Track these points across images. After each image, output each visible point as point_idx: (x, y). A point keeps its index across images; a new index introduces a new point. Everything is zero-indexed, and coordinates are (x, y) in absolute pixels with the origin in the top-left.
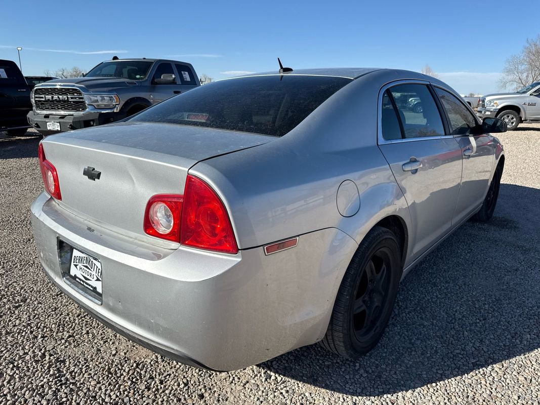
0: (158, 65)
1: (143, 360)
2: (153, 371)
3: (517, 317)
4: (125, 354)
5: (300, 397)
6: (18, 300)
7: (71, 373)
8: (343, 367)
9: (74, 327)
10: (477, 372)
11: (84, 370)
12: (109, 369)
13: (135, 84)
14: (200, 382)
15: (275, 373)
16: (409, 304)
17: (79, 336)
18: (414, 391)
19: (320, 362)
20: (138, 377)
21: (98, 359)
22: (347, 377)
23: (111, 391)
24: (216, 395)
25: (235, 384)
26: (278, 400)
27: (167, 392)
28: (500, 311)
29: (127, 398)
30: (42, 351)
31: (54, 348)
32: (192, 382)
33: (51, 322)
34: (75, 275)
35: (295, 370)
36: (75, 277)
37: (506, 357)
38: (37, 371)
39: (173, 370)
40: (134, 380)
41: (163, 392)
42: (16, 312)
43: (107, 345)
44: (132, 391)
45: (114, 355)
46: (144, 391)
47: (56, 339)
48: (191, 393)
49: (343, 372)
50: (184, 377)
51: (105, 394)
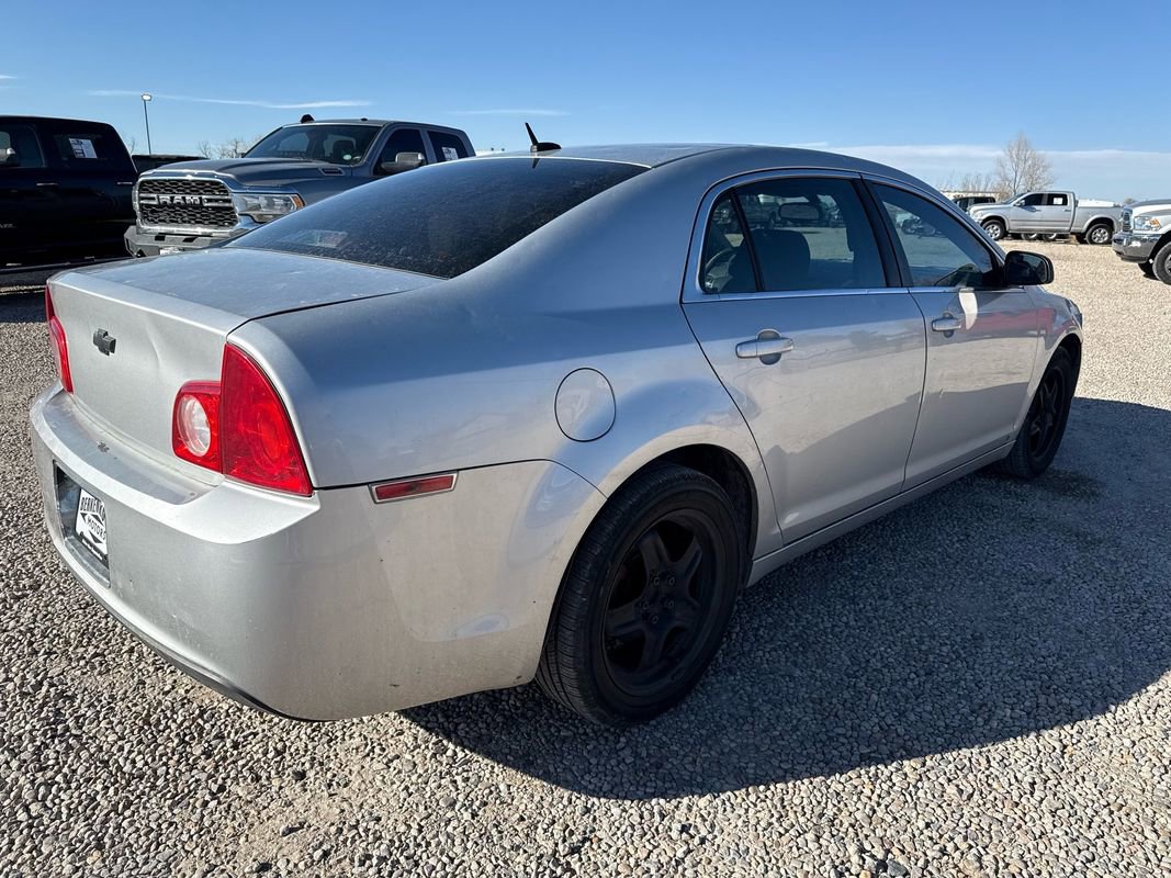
0: (391, 133)
1: (216, 704)
2: (226, 726)
3: (1000, 674)
4: (187, 691)
5: (487, 791)
6: (24, 586)
7: (77, 718)
8: (594, 742)
9: (110, 640)
10: (863, 772)
11: (101, 715)
12: (149, 715)
13: (340, 172)
14: (306, 751)
15: (456, 745)
16: (779, 635)
17: (113, 656)
18: (715, 798)
19: (553, 730)
20: (196, 734)
21: (134, 698)
22: (594, 761)
23: (139, 753)
24: (329, 775)
25: (372, 759)
26: (442, 793)
27: (241, 763)
28: (970, 660)
29: (164, 768)
30: (39, 678)
31: (62, 674)
32: (292, 750)
33: (70, 629)
34: (82, 533)
35: (497, 742)
36: (81, 537)
37: (940, 748)
38: (18, 711)
39: (265, 726)
40: (187, 738)
41: (234, 762)
42: (15, 607)
43: (160, 675)
44: (176, 757)
45: (166, 693)
46: (199, 758)
47: (71, 659)
48: (283, 769)
49: (589, 752)
50: (281, 740)
51: (127, 759)
